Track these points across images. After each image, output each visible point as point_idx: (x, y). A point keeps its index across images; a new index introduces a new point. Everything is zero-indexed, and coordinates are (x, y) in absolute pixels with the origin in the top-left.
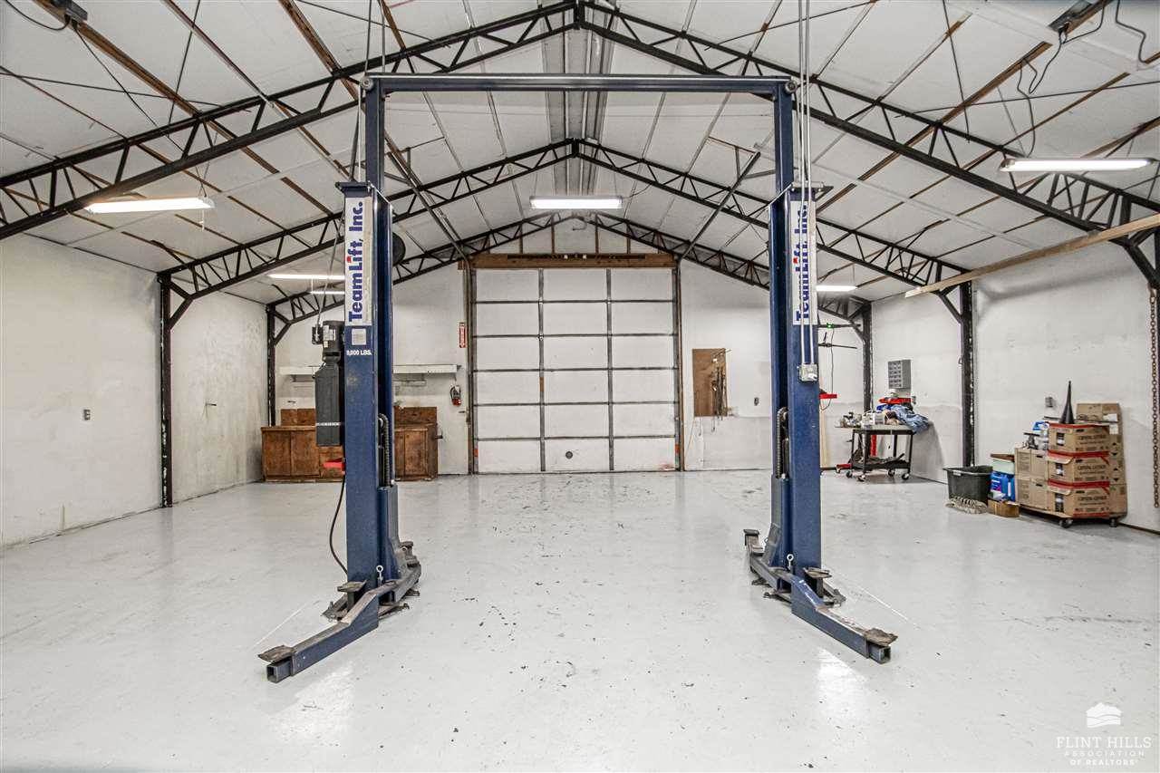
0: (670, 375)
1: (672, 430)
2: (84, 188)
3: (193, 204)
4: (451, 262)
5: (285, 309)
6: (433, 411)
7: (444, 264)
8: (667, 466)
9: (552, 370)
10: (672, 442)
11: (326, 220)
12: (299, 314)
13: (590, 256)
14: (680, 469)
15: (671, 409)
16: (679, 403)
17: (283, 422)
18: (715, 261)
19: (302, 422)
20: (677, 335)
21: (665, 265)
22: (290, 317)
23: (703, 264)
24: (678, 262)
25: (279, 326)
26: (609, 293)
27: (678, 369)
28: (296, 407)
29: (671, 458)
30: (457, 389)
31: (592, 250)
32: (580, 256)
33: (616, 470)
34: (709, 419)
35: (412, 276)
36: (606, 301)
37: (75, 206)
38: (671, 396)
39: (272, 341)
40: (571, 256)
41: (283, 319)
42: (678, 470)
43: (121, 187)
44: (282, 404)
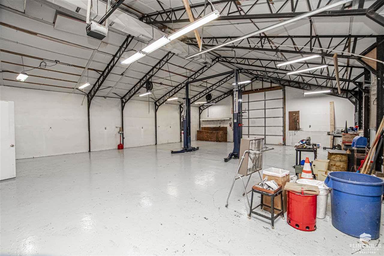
0: (282, 119)
1: (282, 134)
2: (166, 98)
3: (176, 98)
4: (230, 95)
5: (202, 108)
6: (226, 128)
7: (228, 95)
8: (281, 144)
9: (251, 118)
10: (282, 137)
11: (200, 93)
12: (204, 109)
13: (260, 89)
14: (284, 144)
15: (282, 128)
16: (284, 127)
17: (202, 130)
18: (297, 85)
19: (204, 130)
20: (284, 108)
21: (281, 89)
22: (203, 109)
23: (292, 87)
24: (284, 88)
25: (201, 111)
26: (265, 98)
27: (284, 117)
28: (203, 127)
29: (282, 142)
30: (231, 123)
31: (261, 87)
32: (257, 89)
33: (266, 143)
34: (294, 131)
35: (223, 99)
36: (264, 100)
37: (166, 100)
38: (282, 125)
39: (200, 114)
40: (255, 90)
41: (201, 109)
42: (283, 145)
43: (170, 97)
44: (201, 126)
